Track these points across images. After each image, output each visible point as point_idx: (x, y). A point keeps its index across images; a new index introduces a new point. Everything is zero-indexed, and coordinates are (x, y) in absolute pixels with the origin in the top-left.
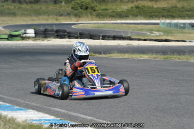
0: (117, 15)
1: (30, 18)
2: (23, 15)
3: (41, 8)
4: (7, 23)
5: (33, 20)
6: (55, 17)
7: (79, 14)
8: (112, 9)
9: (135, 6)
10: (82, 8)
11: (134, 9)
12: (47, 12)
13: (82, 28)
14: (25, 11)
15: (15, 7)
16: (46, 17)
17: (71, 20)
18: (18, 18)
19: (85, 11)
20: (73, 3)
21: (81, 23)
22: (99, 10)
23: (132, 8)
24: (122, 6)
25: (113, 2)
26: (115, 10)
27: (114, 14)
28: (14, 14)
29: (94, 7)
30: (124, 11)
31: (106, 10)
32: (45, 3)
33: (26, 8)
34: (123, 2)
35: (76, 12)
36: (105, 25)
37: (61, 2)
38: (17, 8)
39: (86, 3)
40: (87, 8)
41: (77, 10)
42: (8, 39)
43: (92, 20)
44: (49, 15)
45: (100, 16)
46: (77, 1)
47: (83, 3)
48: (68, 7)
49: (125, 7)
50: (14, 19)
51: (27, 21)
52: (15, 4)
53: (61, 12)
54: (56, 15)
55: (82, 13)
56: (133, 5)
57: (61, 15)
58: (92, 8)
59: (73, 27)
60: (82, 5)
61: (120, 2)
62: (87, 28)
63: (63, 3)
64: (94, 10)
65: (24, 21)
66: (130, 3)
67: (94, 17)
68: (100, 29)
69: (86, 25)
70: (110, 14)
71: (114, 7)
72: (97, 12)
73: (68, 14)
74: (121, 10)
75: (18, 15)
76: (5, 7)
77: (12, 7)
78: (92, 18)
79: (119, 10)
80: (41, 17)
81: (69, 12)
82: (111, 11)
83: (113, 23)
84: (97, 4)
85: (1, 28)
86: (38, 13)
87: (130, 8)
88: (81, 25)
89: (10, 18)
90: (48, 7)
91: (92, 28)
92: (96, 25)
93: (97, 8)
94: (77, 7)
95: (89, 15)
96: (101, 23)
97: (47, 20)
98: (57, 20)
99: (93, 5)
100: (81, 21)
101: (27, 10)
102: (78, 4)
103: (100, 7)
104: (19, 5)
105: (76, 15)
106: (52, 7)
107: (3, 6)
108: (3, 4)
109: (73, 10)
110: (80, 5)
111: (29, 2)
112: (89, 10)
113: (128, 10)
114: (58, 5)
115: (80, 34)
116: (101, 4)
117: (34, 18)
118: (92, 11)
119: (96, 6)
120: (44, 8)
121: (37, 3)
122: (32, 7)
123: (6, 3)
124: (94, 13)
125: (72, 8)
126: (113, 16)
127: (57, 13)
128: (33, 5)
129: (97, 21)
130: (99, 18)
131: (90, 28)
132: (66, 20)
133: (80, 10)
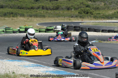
0: (106, 17)
1: (53, 19)
2: (49, 17)
3: (59, 13)
4: (40, 22)
5: (56, 20)
6: (68, 18)
7: (83, 16)
8: (103, 13)
9: (117, 11)
10: (84, 13)
11: (116, 13)
12: (63, 15)
13: (86, 25)
14: (50, 14)
15: (44, 12)
16: (63, 18)
17: (78, 20)
18: (46, 19)
19: (87, 15)
20: (79, 10)
21: (85, 22)
22: (95, 14)
23: (115, 13)
24: (109, 12)
25: (103, 9)
26: (105, 14)
27: (104, 16)
28: (44, 16)
29: (92, 12)
30: (110, 15)
31: (99, 14)
32: (62, 10)
33: (50, 13)
34: (109, 9)
35: (81, 15)
36: (100, 23)
37: (72, 9)
38: (45, 12)
39: (87, 10)
40: (87, 13)
41: (81, 14)
42: (45, 32)
43: (91, 20)
44: (64, 17)
45: (96, 17)
46: (82, 9)
47: (86, 10)
48: (76, 12)
49: (111, 12)
50: (44, 19)
51: (52, 20)
52: (44, 10)
53: (72, 15)
54: (69, 17)
55: (85, 16)
56: (115, 11)
57: (72, 17)
58: (91, 13)
59: (80, 24)
60: (85, 11)
61: (107, 9)
62: (89, 25)
63: (73, 10)
64: (92, 14)
65: (50, 20)
66: (114, 10)
67: (92, 18)
68: (97, 25)
69: (88, 23)
70: (101, 16)
71: (104, 12)
72: (94, 15)
73: (76, 16)
74: (108, 14)
75: (46, 17)
76: (38, 12)
77: (42, 12)
78: (91, 19)
79: (107, 14)
80: (60, 18)
81: (77, 15)
82: (102, 14)
83: (104, 22)
84: (94, 11)
85: (37, 24)
86: (58, 16)
87: (114, 13)
88: (85, 23)
89: (42, 19)
90: (64, 12)
91: (92, 25)
92: (94, 23)
93: (94, 13)
94: (81, 12)
95: (89, 17)
96: (97, 22)
97: (64, 20)
98: (70, 20)
99: (91, 11)
100: (85, 21)
101: (51, 14)
102: (82, 10)
103: (95, 12)
104: (46, 11)
105: (81, 17)
106: (66, 12)
107: (37, 11)
108: (36, 10)
109: (79, 14)
110: (84, 11)
111: (52, 9)
112: (89, 14)
113: (112, 14)
114: (70, 11)
115: (88, 29)
116: (96, 11)
117: (56, 19)
118: (90, 14)
119: (93, 12)
120: (61, 13)
121: (57, 9)
122: (54, 12)
123: (38, 10)
124: (92, 15)
125: (79, 13)
126: (104, 18)
127: (69, 16)
128: (55, 11)
129: (94, 20)
130: (95, 19)
131: (91, 25)
132: (75, 20)
133: (84, 14)
